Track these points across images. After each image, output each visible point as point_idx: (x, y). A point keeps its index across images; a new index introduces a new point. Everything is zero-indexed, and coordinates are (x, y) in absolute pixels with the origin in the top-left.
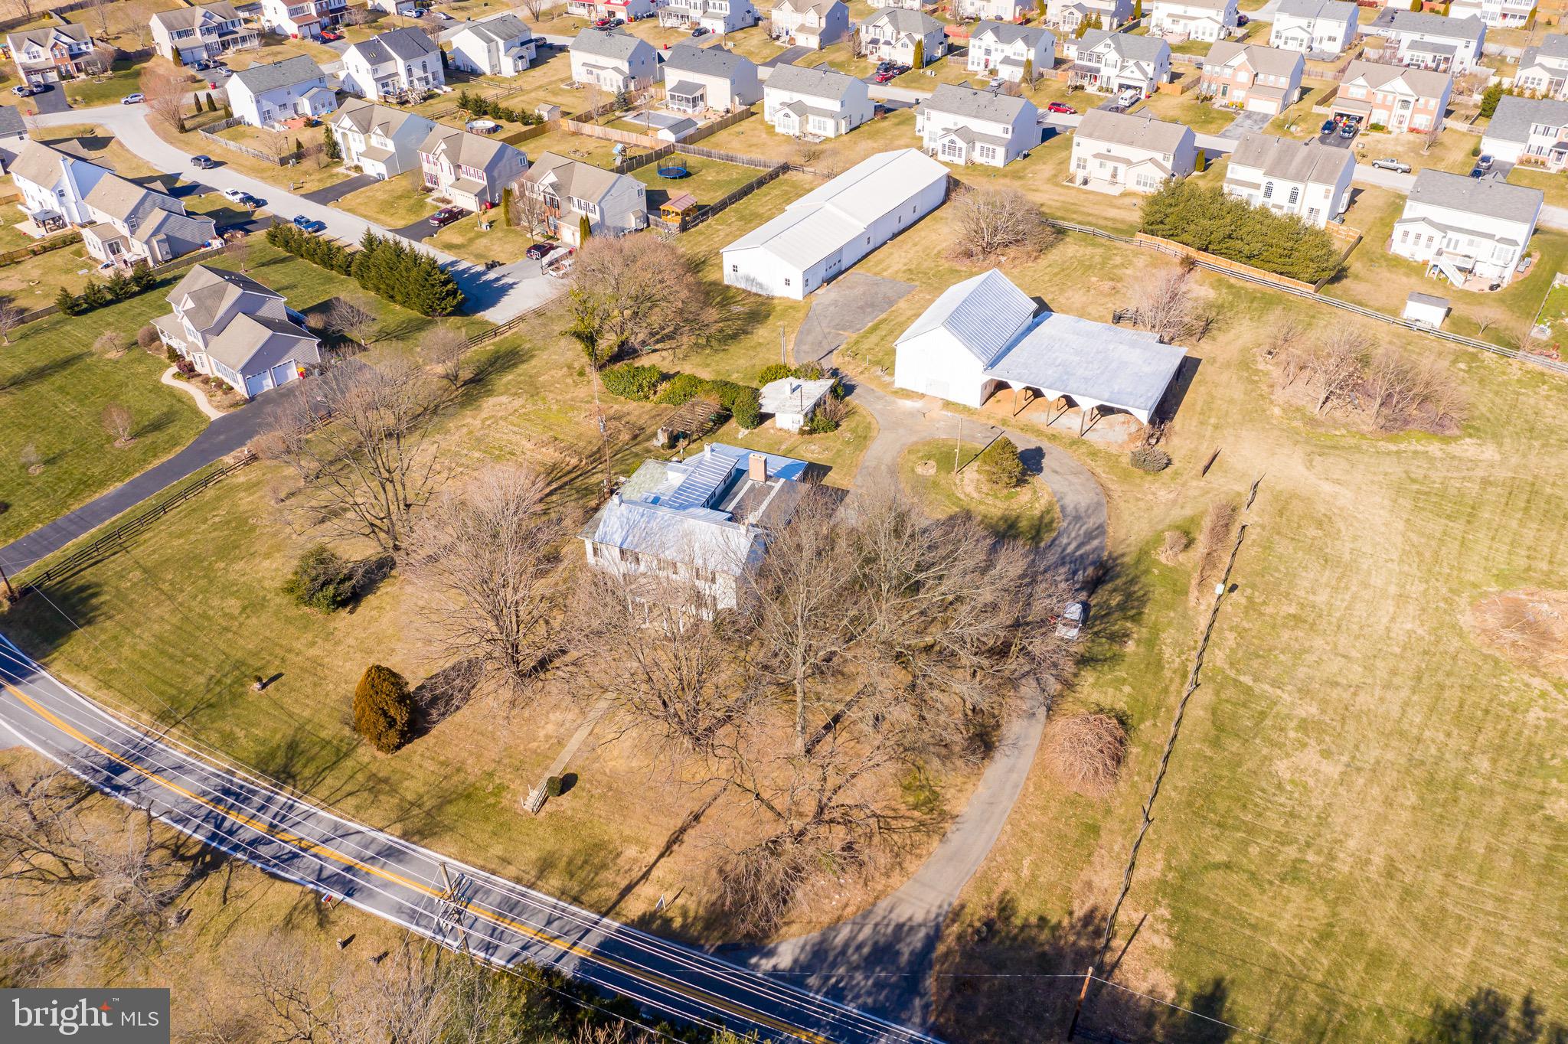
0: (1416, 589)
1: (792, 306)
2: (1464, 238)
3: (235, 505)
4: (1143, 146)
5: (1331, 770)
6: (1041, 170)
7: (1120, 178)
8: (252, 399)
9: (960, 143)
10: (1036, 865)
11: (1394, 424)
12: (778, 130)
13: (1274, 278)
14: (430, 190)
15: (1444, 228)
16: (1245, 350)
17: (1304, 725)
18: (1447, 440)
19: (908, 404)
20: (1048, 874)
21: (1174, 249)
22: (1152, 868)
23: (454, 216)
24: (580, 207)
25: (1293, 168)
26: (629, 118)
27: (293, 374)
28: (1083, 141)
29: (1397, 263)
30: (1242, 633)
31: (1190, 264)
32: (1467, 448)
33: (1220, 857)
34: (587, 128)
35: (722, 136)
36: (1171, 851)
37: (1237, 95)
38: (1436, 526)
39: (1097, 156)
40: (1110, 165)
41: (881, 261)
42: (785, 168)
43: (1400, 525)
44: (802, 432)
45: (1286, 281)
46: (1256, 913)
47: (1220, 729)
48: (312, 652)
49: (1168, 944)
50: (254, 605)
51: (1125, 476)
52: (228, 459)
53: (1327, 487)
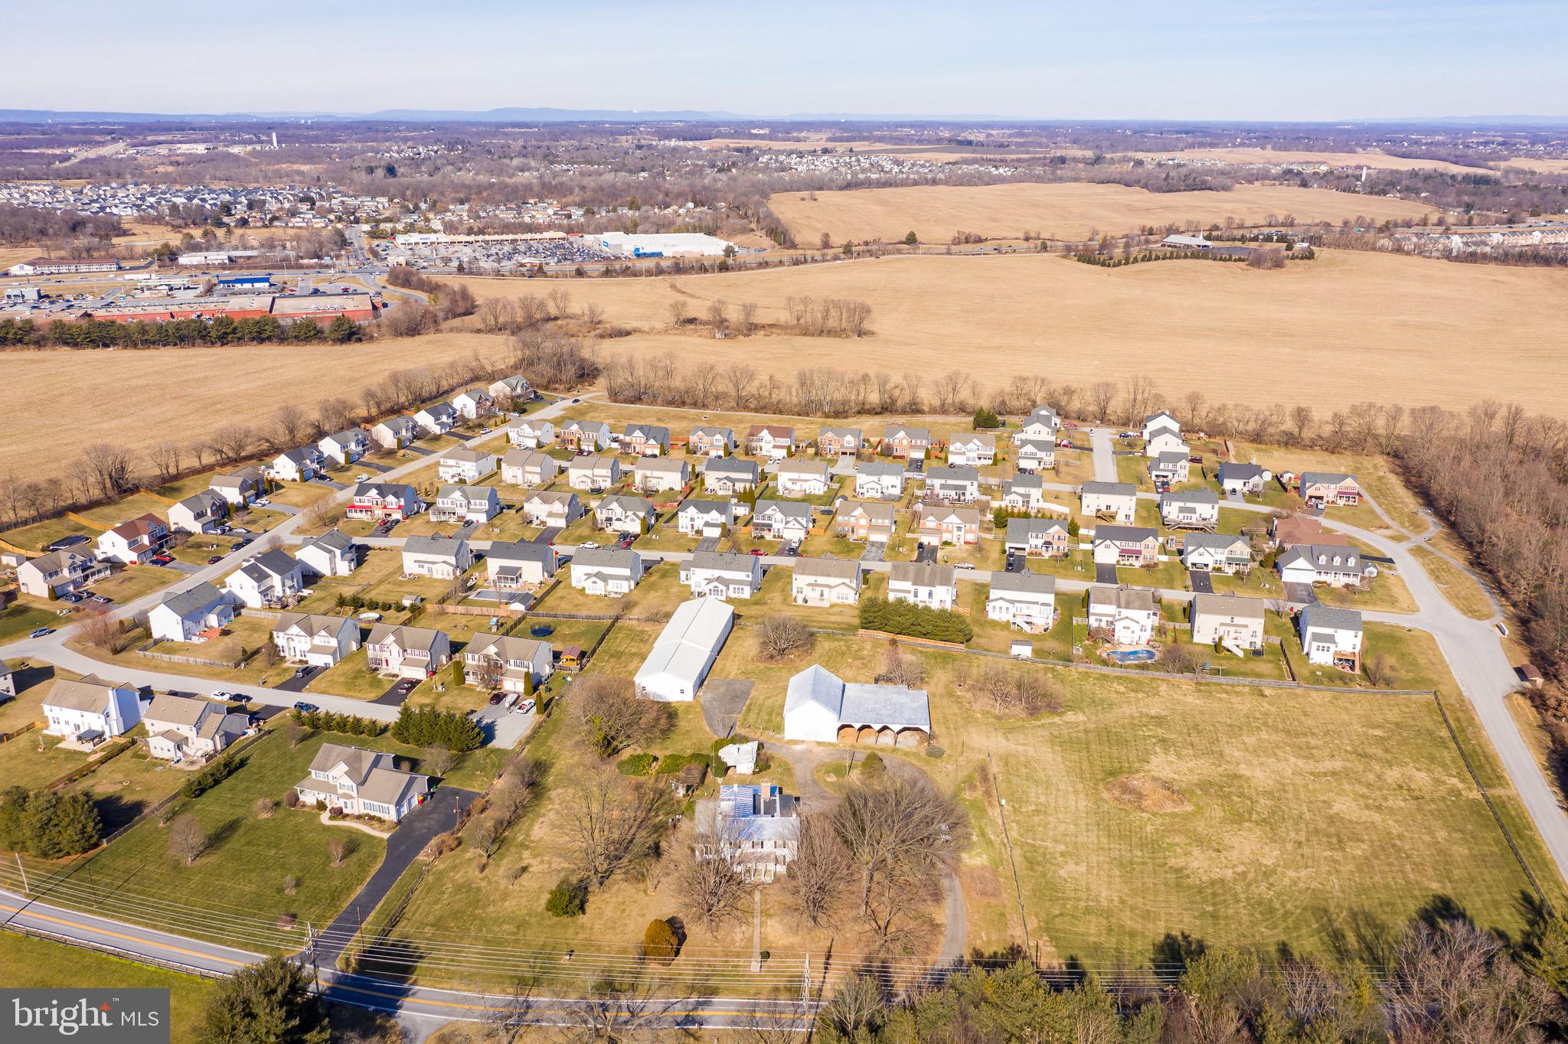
0: (1079, 787)
1: (689, 707)
2: (1024, 606)
3: (453, 881)
4: (837, 576)
5: (1082, 869)
6: (775, 597)
7: (826, 596)
8: (399, 822)
9: (721, 587)
10: (987, 934)
11: (1033, 711)
12: (587, 592)
13: (940, 644)
14: (376, 669)
15: (1012, 602)
16: (946, 686)
17: (1062, 854)
18: (1061, 714)
19: (798, 747)
20: (994, 937)
21: (882, 635)
22: (1033, 923)
23: (413, 683)
24: (516, 665)
25: (926, 580)
26: (472, 596)
27: (415, 802)
28: (799, 577)
29: (994, 624)
30: (1018, 822)
31: (894, 642)
32: (1070, 716)
33: (1057, 912)
34: (450, 608)
35: (550, 601)
36: (1037, 915)
37: (862, 533)
38: (1075, 757)
39: (809, 585)
40: (818, 589)
41: (722, 670)
42: (617, 618)
43: (1059, 759)
44: (754, 773)
45: (948, 645)
46: (1081, 930)
47: (1031, 863)
48: (580, 936)
49: (1053, 949)
50: (522, 925)
51: (928, 763)
52: (421, 857)
53: (1021, 748)
